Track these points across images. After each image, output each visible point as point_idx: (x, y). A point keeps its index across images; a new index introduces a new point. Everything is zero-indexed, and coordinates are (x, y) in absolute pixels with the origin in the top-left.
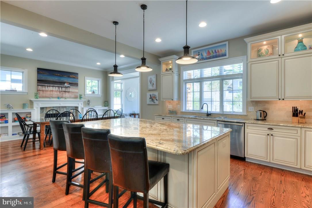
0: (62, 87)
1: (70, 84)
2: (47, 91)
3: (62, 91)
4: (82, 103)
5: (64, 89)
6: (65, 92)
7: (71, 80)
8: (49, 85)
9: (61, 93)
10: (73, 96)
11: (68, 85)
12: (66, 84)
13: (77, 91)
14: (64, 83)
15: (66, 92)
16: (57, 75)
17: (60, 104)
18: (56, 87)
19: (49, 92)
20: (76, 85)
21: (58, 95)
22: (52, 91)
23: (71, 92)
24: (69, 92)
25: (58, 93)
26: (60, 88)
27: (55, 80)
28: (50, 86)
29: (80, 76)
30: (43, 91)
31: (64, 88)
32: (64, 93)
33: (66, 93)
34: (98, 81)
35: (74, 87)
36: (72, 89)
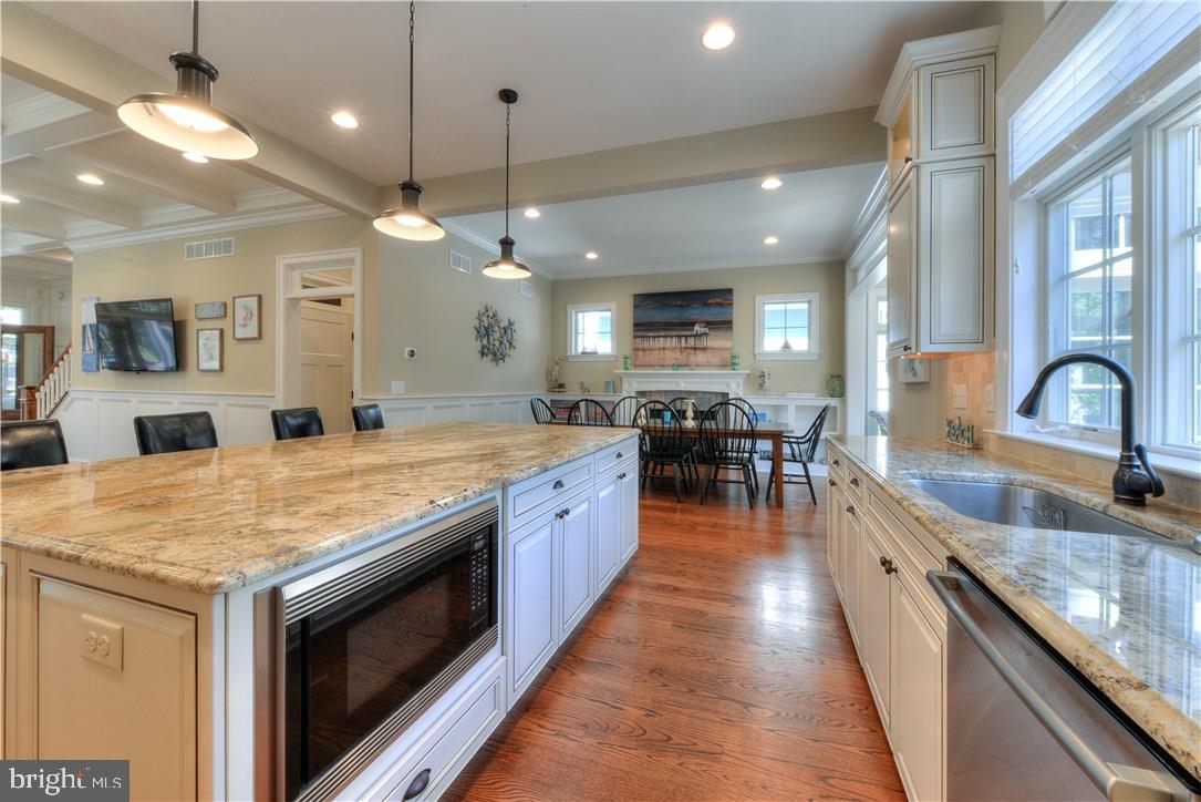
0: (686, 337)
1: (708, 324)
2: (652, 350)
3: (686, 348)
4: (741, 381)
5: (691, 342)
6: (695, 349)
7: (711, 314)
8: (656, 334)
9: (685, 354)
10: (716, 360)
11: (703, 330)
12: (697, 328)
13: (728, 344)
14: (693, 324)
15: (699, 349)
16: (676, 306)
17: (677, 384)
18: (672, 337)
19: (657, 352)
20: (726, 325)
21: (676, 359)
22: (664, 349)
23: (712, 348)
24: (704, 349)
25: (678, 354)
26: (683, 340)
27: (670, 320)
28: (659, 337)
29: (737, 298)
30: (644, 350)
31: (693, 339)
32: (692, 352)
33: (699, 352)
34: (809, 302)
35: (721, 333)
36: (715, 341)
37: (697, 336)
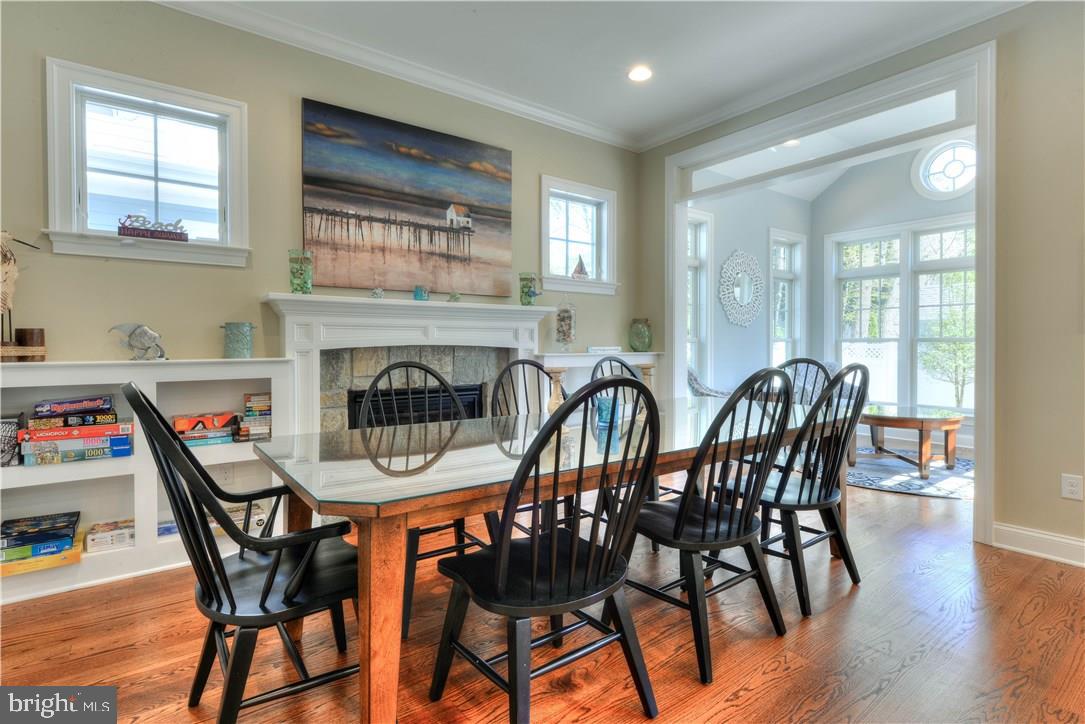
0: (431, 229)
1: (472, 210)
2: (357, 248)
3: (432, 254)
4: (535, 325)
5: (441, 242)
6: (448, 257)
7: (474, 190)
8: (364, 212)
9: (431, 263)
10: (486, 285)
11: (463, 221)
12: (452, 215)
13: (505, 256)
14: (444, 204)
15: (455, 258)
16: (409, 156)
17: (425, 330)
18: (401, 224)
19: (366, 256)
20: (497, 217)
21: (410, 275)
22: (383, 250)
23: (479, 260)
24: (466, 260)
25: (415, 266)
26: (425, 234)
27: (396, 186)
28: (370, 219)
29: (521, 171)
30: (335, 247)
31: (443, 235)
32: (443, 262)
33: (454, 265)
34: (599, 206)
35: (493, 233)
36: (482, 245)
37: (453, 231)
